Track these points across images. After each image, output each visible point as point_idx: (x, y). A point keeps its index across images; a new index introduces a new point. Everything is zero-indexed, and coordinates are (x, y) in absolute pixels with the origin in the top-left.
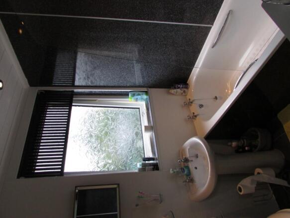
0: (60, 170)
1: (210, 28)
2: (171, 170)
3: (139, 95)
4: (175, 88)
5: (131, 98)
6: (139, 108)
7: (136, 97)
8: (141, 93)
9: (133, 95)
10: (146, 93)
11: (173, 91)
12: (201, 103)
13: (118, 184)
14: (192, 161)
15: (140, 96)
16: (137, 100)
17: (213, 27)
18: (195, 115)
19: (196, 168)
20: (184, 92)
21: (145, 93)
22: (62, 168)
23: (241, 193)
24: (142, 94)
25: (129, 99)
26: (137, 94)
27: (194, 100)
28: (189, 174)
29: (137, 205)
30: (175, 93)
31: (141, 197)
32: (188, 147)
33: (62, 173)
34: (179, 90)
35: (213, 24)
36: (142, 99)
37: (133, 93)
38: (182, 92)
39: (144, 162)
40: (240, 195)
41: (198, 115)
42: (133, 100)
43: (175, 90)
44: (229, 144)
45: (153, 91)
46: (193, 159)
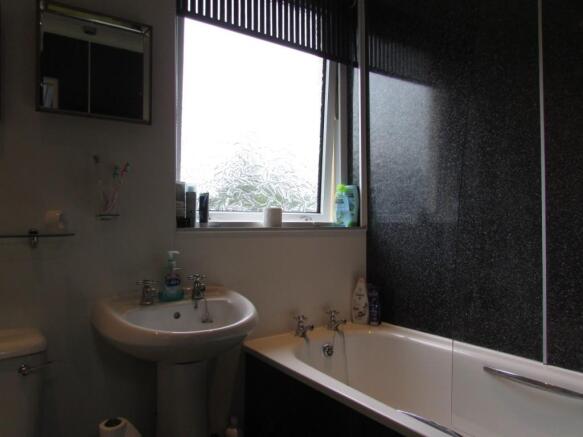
0: (189, 9)
1: (539, 358)
2: (177, 252)
3: (351, 207)
4: (369, 290)
5: (342, 189)
6: (319, 211)
7: (346, 200)
8: (355, 211)
9: (350, 195)
10: (356, 224)
11: (362, 285)
12: (335, 350)
13: (149, 123)
14: (196, 307)
15: (348, 209)
16: (340, 202)
17: (542, 364)
18: (308, 333)
19: (177, 316)
20: (361, 315)
21: (356, 220)
22: (193, 15)
23: (102, 426)
24: (352, 215)
25: (340, 186)
26: (355, 203)
27: (342, 333)
28: (163, 299)
29: (96, 159)
30: (357, 290)
31: (115, 174)
32: (229, 301)
33: (182, 12)
34: (365, 300)
35: (550, 362)
36: (341, 214)
37: (355, 193)
38: (362, 310)
39: (198, 196)
40: (99, 423)
41: (307, 340)
42: (339, 192)
43: (364, 291)
44: (234, 421)
45: (360, 240)
46: (200, 312)
